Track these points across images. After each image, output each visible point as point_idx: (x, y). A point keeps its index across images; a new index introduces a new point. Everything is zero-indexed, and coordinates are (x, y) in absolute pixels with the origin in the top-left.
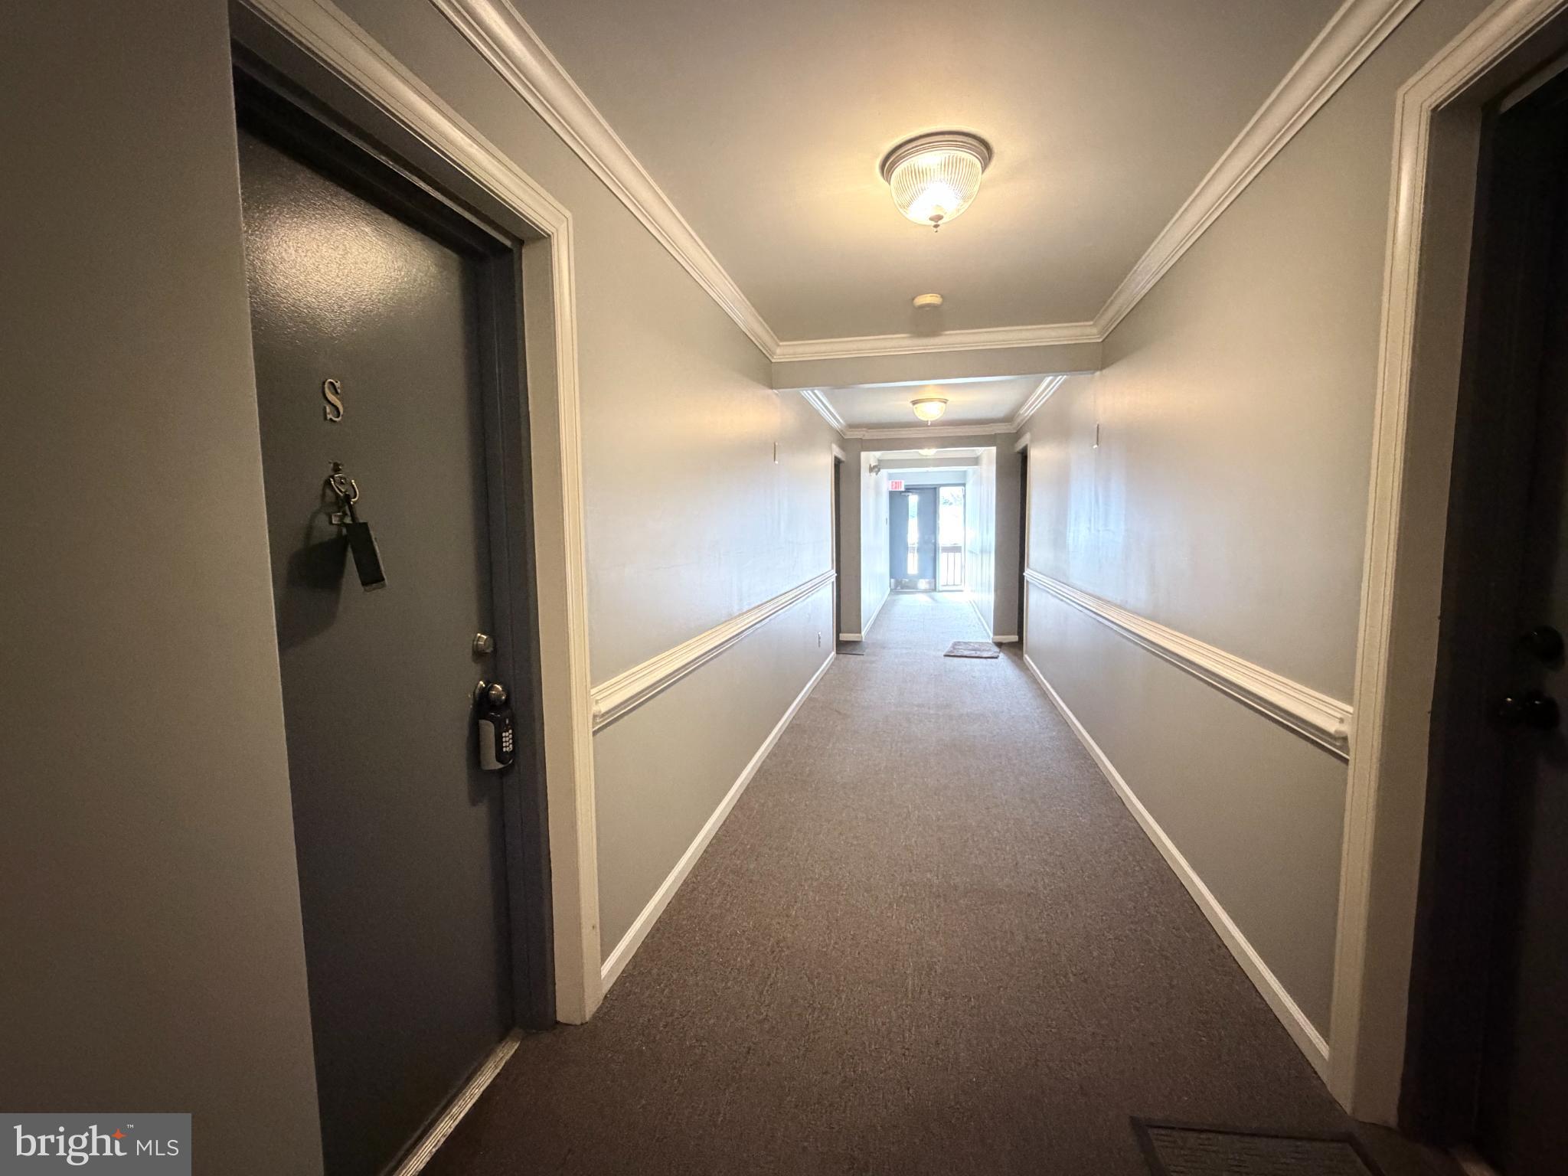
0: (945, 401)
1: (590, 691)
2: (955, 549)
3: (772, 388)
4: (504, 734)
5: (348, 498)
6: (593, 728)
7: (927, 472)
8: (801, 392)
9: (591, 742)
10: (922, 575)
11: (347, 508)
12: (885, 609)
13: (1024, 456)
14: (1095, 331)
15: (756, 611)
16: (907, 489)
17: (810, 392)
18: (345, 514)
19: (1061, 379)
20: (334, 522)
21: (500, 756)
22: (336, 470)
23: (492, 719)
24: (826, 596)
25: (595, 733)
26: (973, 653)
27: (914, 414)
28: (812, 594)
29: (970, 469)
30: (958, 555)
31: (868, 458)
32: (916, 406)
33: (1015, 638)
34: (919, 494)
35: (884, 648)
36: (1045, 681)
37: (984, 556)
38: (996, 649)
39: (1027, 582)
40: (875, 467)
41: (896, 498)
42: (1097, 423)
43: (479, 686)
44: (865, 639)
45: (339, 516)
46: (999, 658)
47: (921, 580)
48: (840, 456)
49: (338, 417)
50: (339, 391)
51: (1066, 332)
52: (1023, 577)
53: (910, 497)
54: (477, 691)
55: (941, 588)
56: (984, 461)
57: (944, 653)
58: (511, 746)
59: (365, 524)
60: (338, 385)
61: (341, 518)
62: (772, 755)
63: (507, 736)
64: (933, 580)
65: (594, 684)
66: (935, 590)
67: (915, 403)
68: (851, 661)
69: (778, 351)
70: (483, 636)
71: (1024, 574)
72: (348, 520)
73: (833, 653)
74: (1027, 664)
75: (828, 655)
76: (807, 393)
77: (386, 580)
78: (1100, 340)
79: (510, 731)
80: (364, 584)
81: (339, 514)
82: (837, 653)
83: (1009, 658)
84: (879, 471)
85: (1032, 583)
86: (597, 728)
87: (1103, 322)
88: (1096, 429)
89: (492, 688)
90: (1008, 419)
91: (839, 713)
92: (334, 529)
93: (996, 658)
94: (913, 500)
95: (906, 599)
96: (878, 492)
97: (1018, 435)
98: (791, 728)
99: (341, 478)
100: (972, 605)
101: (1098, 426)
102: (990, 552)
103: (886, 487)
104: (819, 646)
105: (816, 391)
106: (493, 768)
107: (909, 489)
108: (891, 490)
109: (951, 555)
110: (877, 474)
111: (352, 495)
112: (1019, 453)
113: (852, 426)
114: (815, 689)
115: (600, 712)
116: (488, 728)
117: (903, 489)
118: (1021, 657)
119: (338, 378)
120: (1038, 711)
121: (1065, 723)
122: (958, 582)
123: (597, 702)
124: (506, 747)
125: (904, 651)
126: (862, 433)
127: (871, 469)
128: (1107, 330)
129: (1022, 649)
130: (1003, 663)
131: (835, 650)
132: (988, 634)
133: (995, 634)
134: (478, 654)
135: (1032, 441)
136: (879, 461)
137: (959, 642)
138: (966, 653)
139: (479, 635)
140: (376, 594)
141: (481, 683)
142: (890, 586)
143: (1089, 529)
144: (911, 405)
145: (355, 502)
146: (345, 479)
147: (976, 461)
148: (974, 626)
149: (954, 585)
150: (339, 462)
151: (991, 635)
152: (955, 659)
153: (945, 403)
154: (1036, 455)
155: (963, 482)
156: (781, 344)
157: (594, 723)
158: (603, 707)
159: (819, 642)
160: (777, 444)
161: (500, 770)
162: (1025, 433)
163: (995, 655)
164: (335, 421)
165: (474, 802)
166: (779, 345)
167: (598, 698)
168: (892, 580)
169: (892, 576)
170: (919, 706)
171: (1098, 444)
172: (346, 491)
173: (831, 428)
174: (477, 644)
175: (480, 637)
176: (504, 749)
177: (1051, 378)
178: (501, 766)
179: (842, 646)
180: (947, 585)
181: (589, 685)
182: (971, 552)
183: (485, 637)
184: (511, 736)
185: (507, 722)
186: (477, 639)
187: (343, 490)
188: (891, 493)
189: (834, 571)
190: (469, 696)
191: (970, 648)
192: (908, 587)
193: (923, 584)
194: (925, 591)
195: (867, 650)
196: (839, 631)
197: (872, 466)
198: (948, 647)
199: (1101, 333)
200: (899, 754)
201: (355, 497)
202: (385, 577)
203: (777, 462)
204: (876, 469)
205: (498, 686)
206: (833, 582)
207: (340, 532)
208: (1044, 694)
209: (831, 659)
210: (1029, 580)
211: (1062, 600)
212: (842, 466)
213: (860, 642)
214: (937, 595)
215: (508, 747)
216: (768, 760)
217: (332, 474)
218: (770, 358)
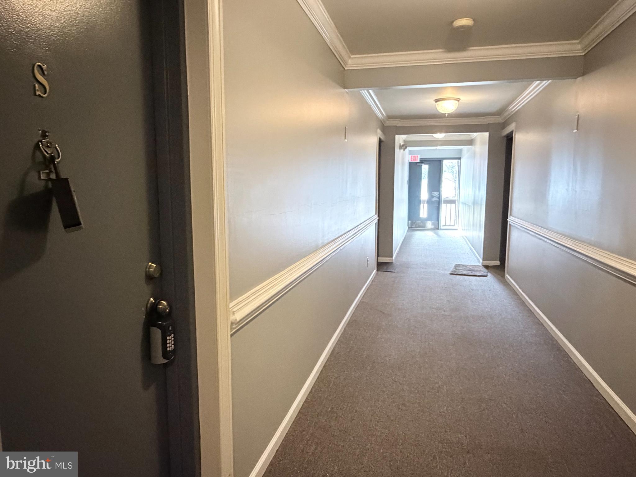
0: (458, 100)
1: (229, 305)
2: (452, 202)
3: (345, 88)
4: (168, 338)
5: (52, 159)
6: (231, 332)
7: (436, 149)
8: (361, 92)
9: (229, 341)
10: (428, 219)
11: (52, 166)
12: (406, 241)
13: (509, 139)
14: (579, 47)
15: (332, 243)
16: (420, 161)
17: (365, 91)
18: (51, 172)
19: (546, 83)
20: (42, 178)
21: (165, 354)
22: (44, 136)
23: (160, 327)
24: (371, 233)
25: (232, 335)
26: (470, 273)
27: (436, 108)
28: (364, 231)
29: (465, 148)
30: (453, 205)
31: (400, 139)
32: (438, 103)
33: (498, 263)
34: (429, 164)
35: (408, 267)
36: (523, 294)
37: (475, 207)
38: (485, 270)
39: (510, 225)
40: (403, 145)
41: (414, 168)
42: (578, 114)
43: (150, 302)
44: (395, 261)
45: (47, 173)
46: (488, 276)
47: (429, 222)
48: (382, 138)
49: (45, 94)
50: (46, 73)
51: (553, 48)
52: (507, 222)
53: (423, 166)
54: (149, 305)
55: (442, 228)
56: (478, 142)
57: (450, 272)
58: (173, 346)
59: (67, 179)
60: (45, 67)
61: (48, 174)
62: (340, 342)
63: (170, 339)
64: (437, 222)
65: (232, 299)
66: (438, 229)
67: (437, 101)
68: (386, 276)
69: (350, 61)
70: (153, 264)
71: (508, 220)
72: (53, 176)
73: (375, 271)
74: (508, 281)
75: (372, 273)
76: (364, 92)
77: (82, 225)
78: (583, 54)
79: (172, 335)
80: (65, 227)
81: (46, 171)
82: (377, 271)
83: (495, 276)
84: (406, 148)
85: (514, 226)
86: (233, 331)
87: (587, 41)
88: (577, 119)
89: (159, 303)
90: (499, 113)
91: (383, 313)
92: (43, 183)
93: (486, 276)
94: (425, 168)
95: (419, 235)
96: (403, 164)
97: (504, 125)
98: (350, 323)
99: (47, 142)
100: (465, 240)
101: (578, 115)
102: (481, 205)
103: (408, 159)
104: (367, 266)
105: (370, 91)
106: (160, 363)
107: (423, 161)
108: (410, 161)
109: (449, 205)
110: (404, 150)
111: (56, 156)
112: (504, 136)
113: (390, 117)
114: (364, 296)
115: (236, 320)
116: (157, 334)
117: (419, 161)
118: (503, 276)
119: (44, 62)
120: (521, 315)
121: (540, 324)
122: (452, 223)
123: (234, 313)
124: (169, 347)
125: (423, 270)
126: (397, 122)
127: (401, 147)
128: (590, 46)
129: (504, 271)
130: (491, 279)
131: (376, 269)
132: (478, 259)
133: (483, 260)
134: (149, 278)
135: (517, 127)
136: (405, 141)
137: (459, 265)
138: (465, 272)
139: (150, 263)
140: (74, 235)
141: (152, 299)
142: (408, 226)
143: (567, 190)
144: (434, 102)
145: (58, 163)
146: (51, 143)
147: (471, 142)
148: (468, 254)
149: (450, 225)
150: (46, 130)
151: (481, 261)
152: (458, 276)
153: (458, 101)
154: (519, 139)
155: (459, 157)
156: (352, 56)
157: (232, 329)
158: (238, 316)
159: (368, 263)
160: (347, 127)
161: (165, 364)
162: (512, 122)
163: (485, 274)
164: (42, 97)
165: (146, 387)
166: (350, 57)
167: (234, 310)
168: (410, 222)
169: (409, 219)
170: (437, 309)
171: (577, 130)
172: (51, 153)
173: (377, 117)
174: (149, 271)
175: (151, 265)
176: (168, 349)
177: (538, 82)
178: (166, 361)
179: (381, 266)
180: (445, 225)
181: (229, 301)
182: (464, 204)
183: (155, 266)
184: (173, 339)
185: (170, 329)
186: (148, 267)
187: (49, 152)
188: (410, 163)
189: (377, 215)
190: (143, 309)
191: (467, 269)
192: (421, 227)
193: (429, 225)
194: (431, 230)
195: (397, 269)
196: (378, 256)
197: (401, 145)
198: (452, 268)
199: (583, 49)
200: (427, 343)
201: (58, 158)
202: (82, 222)
203: (346, 140)
204: (404, 147)
205: (164, 302)
206: (376, 223)
207: (46, 186)
208: (523, 303)
209: (374, 275)
210: (512, 224)
211: (541, 239)
212: (382, 144)
213: (392, 263)
214: (440, 232)
215: (170, 346)
216: (338, 346)
217: (41, 139)
218: (344, 67)
